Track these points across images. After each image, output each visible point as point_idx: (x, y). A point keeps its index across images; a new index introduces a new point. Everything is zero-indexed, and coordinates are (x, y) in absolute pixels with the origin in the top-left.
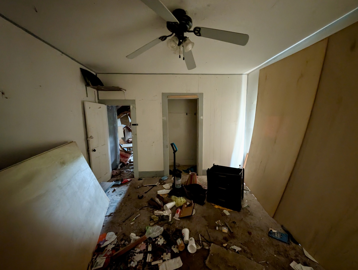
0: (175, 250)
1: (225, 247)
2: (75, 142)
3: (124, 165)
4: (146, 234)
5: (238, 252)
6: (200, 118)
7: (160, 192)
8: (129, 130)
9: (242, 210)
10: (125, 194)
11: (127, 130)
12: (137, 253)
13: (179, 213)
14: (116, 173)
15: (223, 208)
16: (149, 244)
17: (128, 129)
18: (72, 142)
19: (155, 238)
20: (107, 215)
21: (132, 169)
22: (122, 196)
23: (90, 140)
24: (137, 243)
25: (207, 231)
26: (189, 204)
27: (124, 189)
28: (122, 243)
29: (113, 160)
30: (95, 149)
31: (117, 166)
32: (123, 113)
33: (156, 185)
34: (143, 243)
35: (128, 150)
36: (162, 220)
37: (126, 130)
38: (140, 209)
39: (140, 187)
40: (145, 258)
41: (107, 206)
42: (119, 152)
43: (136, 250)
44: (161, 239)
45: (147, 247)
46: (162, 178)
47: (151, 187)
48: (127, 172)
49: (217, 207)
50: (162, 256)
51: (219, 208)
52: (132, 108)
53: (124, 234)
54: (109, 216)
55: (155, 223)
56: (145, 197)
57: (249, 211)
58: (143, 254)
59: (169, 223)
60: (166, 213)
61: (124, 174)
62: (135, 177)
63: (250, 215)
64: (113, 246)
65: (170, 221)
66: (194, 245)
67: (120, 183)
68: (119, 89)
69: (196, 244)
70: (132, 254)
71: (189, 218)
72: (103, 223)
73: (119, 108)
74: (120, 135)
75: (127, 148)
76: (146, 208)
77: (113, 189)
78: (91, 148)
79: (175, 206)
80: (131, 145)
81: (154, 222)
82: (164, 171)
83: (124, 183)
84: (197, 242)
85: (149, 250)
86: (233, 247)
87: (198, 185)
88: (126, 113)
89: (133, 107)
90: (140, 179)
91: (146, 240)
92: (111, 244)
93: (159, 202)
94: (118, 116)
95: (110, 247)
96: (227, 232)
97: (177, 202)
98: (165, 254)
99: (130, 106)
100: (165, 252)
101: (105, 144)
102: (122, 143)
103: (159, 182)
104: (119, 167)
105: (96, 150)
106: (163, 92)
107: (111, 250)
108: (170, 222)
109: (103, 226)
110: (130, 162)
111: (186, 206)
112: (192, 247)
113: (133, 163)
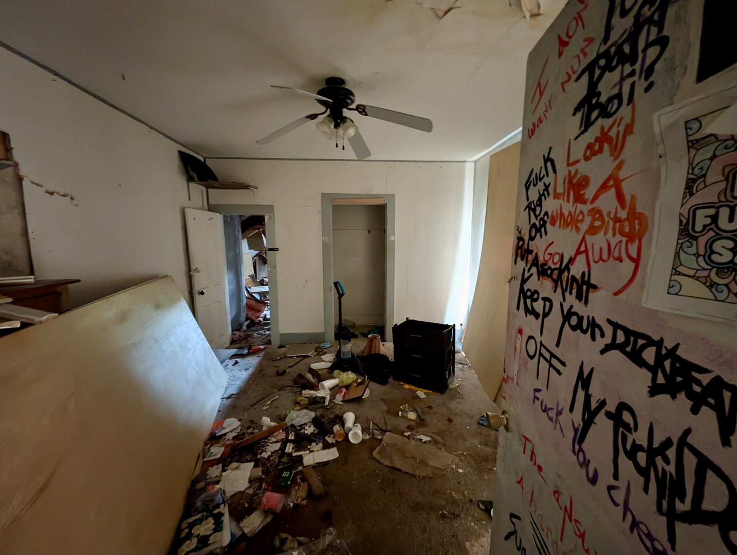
0: (330, 440)
1: (408, 437)
2: (171, 276)
3: (253, 324)
4: (287, 420)
5: (424, 442)
6: (390, 238)
7: (315, 366)
8: (264, 261)
9: (447, 392)
10: (254, 368)
11: (261, 261)
12: (272, 443)
13: (343, 394)
14: (240, 336)
15: (417, 389)
16: (291, 433)
17: (261, 259)
18: (166, 276)
19: (301, 426)
20: (224, 397)
21: (268, 331)
22: (250, 371)
23: (194, 274)
24: (272, 431)
25: (384, 418)
26: (360, 382)
27: (253, 361)
28: (249, 431)
29: (234, 313)
30: (202, 291)
31: (241, 325)
32: (253, 228)
33: (309, 355)
34: (281, 431)
35: (261, 298)
36: (315, 403)
37: (259, 263)
38: (279, 390)
39: (280, 359)
40: (283, 448)
41: (225, 385)
42: (245, 300)
43: (271, 440)
44: (310, 427)
45: (287, 436)
46: (322, 345)
47: (301, 358)
48: (259, 335)
49: (407, 386)
50: (309, 447)
51: (411, 389)
52: (268, 221)
53: (252, 421)
54: (227, 398)
55: (302, 407)
56: (288, 373)
57: (459, 393)
58: (280, 444)
59: (325, 408)
60: (320, 393)
61: (253, 338)
62: (272, 342)
63: (458, 398)
64: (234, 434)
65: (327, 404)
66: (360, 432)
67: (246, 351)
68: (245, 187)
69: (362, 433)
70: (264, 444)
71: (358, 400)
72: (219, 408)
73: (245, 219)
74: (247, 269)
75: (260, 293)
76: (290, 388)
77: (234, 361)
78: (197, 288)
79: (337, 386)
80: (266, 289)
81: (302, 405)
82: (324, 333)
83: (254, 351)
84: (365, 430)
85: (290, 438)
86: (419, 437)
87: (383, 355)
88: (259, 229)
89: (270, 217)
90: (281, 347)
91: (287, 428)
92: (231, 431)
93: (312, 379)
94: (242, 233)
95: (230, 436)
96: (414, 419)
97: (341, 378)
98: (313, 444)
99: (264, 216)
100: (315, 441)
101: (220, 284)
102: (250, 286)
103: (315, 352)
104: (245, 328)
105: (205, 294)
106: (324, 192)
107: (231, 438)
108: (327, 406)
109: (219, 411)
110: (265, 318)
111: (355, 385)
112: (356, 435)
113: (269, 321)
